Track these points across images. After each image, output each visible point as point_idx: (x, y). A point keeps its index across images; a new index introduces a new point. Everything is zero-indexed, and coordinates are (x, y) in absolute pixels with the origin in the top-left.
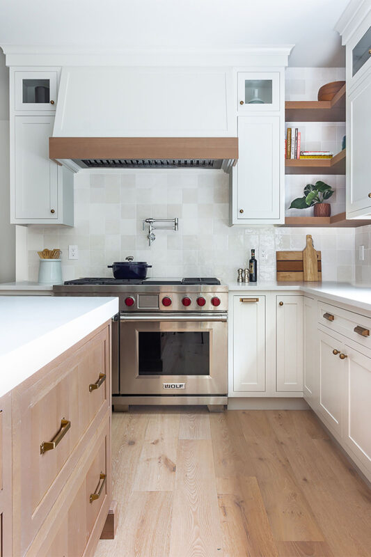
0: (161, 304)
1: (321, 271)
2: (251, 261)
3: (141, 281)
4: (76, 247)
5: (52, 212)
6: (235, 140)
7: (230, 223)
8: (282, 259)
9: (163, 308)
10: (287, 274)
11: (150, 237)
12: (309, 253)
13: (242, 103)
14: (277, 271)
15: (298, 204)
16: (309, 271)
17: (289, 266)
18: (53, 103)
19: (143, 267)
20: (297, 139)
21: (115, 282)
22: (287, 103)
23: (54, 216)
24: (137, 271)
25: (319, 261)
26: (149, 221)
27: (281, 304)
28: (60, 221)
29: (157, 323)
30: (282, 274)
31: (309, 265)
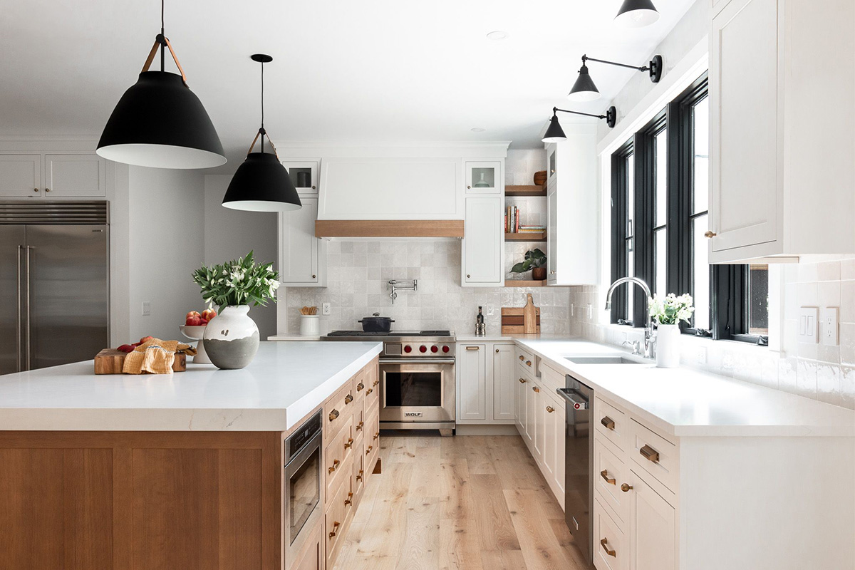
0: (403, 351)
1: (539, 325)
2: (478, 317)
3: (385, 333)
4: (329, 304)
5: (314, 277)
6: (462, 222)
7: (460, 284)
8: (505, 314)
9: (404, 354)
10: (511, 327)
11: (394, 296)
12: (529, 309)
13: (469, 187)
14: (502, 325)
15: (517, 268)
16: (529, 326)
17: (511, 320)
18: (314, 188)
19: (387, 321)
20: (515, 215)
21: (365, 334)
22: (506, 187)
23: (315, 280)
24: (382, 326)
25: (538, 317)
26: (391, 282)
27: (497, 351)
28: (320, 284)
29: (398, 366)
30: (506, 327)
31: (530, 320)
